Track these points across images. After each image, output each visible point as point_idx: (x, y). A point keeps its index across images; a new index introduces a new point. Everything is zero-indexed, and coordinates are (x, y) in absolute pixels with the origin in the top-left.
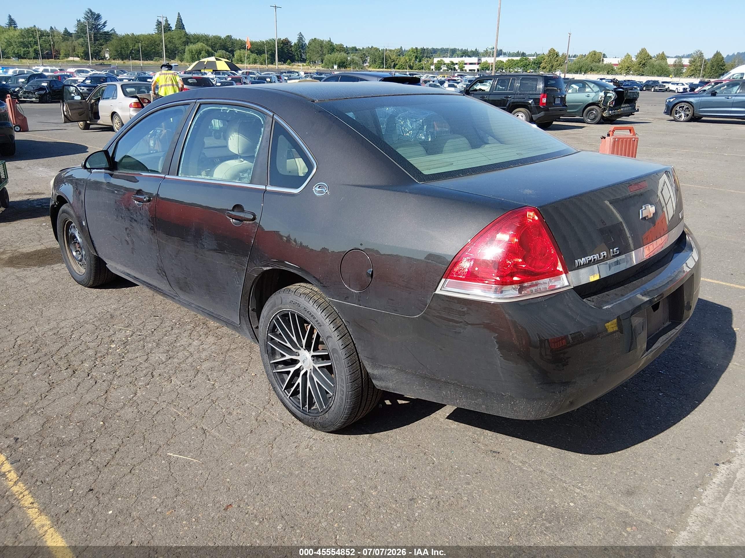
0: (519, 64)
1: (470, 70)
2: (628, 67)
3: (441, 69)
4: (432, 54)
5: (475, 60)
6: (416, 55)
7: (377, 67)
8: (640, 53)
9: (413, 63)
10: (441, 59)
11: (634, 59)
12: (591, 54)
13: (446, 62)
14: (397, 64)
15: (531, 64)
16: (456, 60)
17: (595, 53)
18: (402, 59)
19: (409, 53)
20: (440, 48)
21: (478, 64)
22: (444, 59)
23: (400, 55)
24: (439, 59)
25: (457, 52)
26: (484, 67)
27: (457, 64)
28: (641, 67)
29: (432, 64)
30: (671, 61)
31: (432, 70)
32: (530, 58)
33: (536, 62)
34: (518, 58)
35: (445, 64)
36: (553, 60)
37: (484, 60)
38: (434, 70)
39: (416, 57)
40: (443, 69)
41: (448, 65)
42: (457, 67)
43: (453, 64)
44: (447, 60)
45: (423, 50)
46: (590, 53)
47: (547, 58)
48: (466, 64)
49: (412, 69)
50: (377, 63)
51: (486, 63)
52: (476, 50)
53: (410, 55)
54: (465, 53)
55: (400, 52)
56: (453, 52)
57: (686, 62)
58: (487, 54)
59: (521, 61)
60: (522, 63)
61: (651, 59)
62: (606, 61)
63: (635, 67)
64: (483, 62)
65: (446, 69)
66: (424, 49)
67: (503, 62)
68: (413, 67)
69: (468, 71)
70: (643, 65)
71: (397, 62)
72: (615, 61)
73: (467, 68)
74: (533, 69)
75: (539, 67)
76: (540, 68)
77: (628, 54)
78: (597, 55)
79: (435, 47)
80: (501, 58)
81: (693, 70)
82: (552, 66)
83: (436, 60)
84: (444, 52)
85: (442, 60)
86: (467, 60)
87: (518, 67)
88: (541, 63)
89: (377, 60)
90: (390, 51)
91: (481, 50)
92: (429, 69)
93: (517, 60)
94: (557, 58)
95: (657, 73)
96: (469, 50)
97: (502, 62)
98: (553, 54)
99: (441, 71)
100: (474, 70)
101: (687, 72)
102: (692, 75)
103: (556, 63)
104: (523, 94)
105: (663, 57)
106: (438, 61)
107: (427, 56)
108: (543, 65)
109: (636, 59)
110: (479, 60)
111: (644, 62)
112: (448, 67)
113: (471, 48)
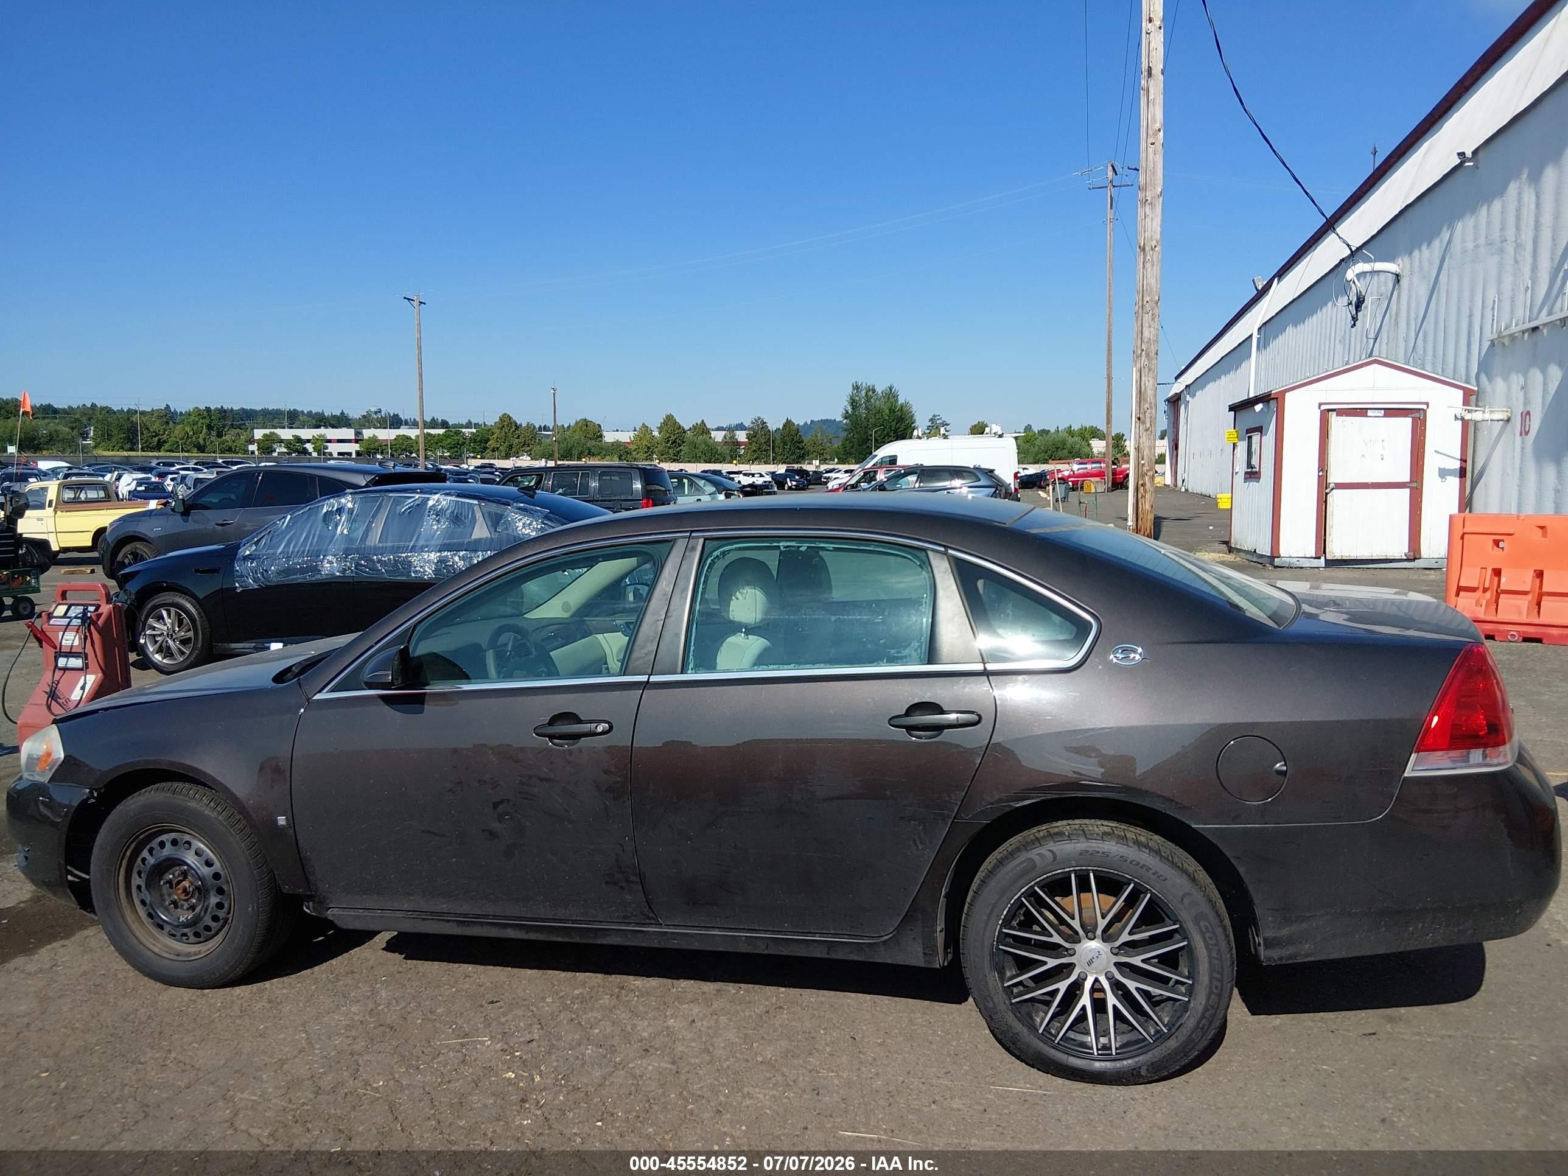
0: (444, 443)
1: (339, 454)
2: (649, 448)
3: (275, 451)
4: (242, 420)
5: (349, 433)
6: (208, 421)
7: (116, 448)
8: (665, 423)
9: (204, 440)
10: (272, 430)
11: (656, 433)
12: (580, 424)
13: (283, 437)
14: (165, 442)
15: (468, 442)
16: (306, 434)
17: (586, 423)
18: (178, 431)
19: (192, 418)
20: (258, 408)
21: (356, 441)
22: (278, 431)
23: (167, 423)
24: (267, 431)
25: (301, 418)
26: (372, 446)
27: (308, 441)
28: (670, 448)
29: (251, 441)
30: (718, 436)
31: (253, 452)
32: (463, 430)
33: (479, 439)
34: (441, 431)
35: (281, 441)
36: (510, 435)
37: (367, 433)
38: (256, 453)
39: (210, 427)
40: (277, 450)
41: (288, 444)
42: (309, 447)
43: (298, 440)
44: (286, 434)
45: (223, 413)
46: (577, 423)
47: (498, 431)
48: (330, 441)
49: (203, 452)
50: (114, 440)
51: (374, 439)
52: (342, 413)
53: (195, 423)
54: (320, 421)
55: (168, 416)
56: (293, 418)
57: (741, 436)
58: (367, 421)
59: (446, 436)
60: (449, 441)
61: (684, 432)
62: (609, 437)
63: (660, 448)
64: (366, 437)
65: (285, 450)
66: (225, 411)
67: (411, 439)
68: (205, 446)
69: (335, 455)
70: (672, 444)
71: (165, 437)
72: (625, 437)
73: (334, 449)
74: (473, 452)
75: (485, 448)
76: (488, 451)
77: (644, 424)
78: (591, 428)
79: (247, 407)
80: (404, 431)
81: (755, 451)
82: (511, 447)
83: (259, 434)
84: (272, 417)
85: (274, 433)
86: (331, 433)
87: (443, 447)
88: (488, 440)
89: (115, 432)
90: (143, 413)
91: (355, 414)
92: (246, 451)
93: (439, 435)
94: (517, 432)
95: (704, 456)
96: (326, 414)
97: (409, 438)
98: (506, 422)
99: (275, 454)
100: (350, 454)
101: (746, 453)
102: (756, 459)
103: (517, 441)
104: (610, 501)
105: (702, 429)
106: (265, 435)
107: (232, 425)
108: (491, 444)
109: (660, 433)
110: (357, 433)
111: (673, 438)
112: (288, 448)
113: (331, 409)
